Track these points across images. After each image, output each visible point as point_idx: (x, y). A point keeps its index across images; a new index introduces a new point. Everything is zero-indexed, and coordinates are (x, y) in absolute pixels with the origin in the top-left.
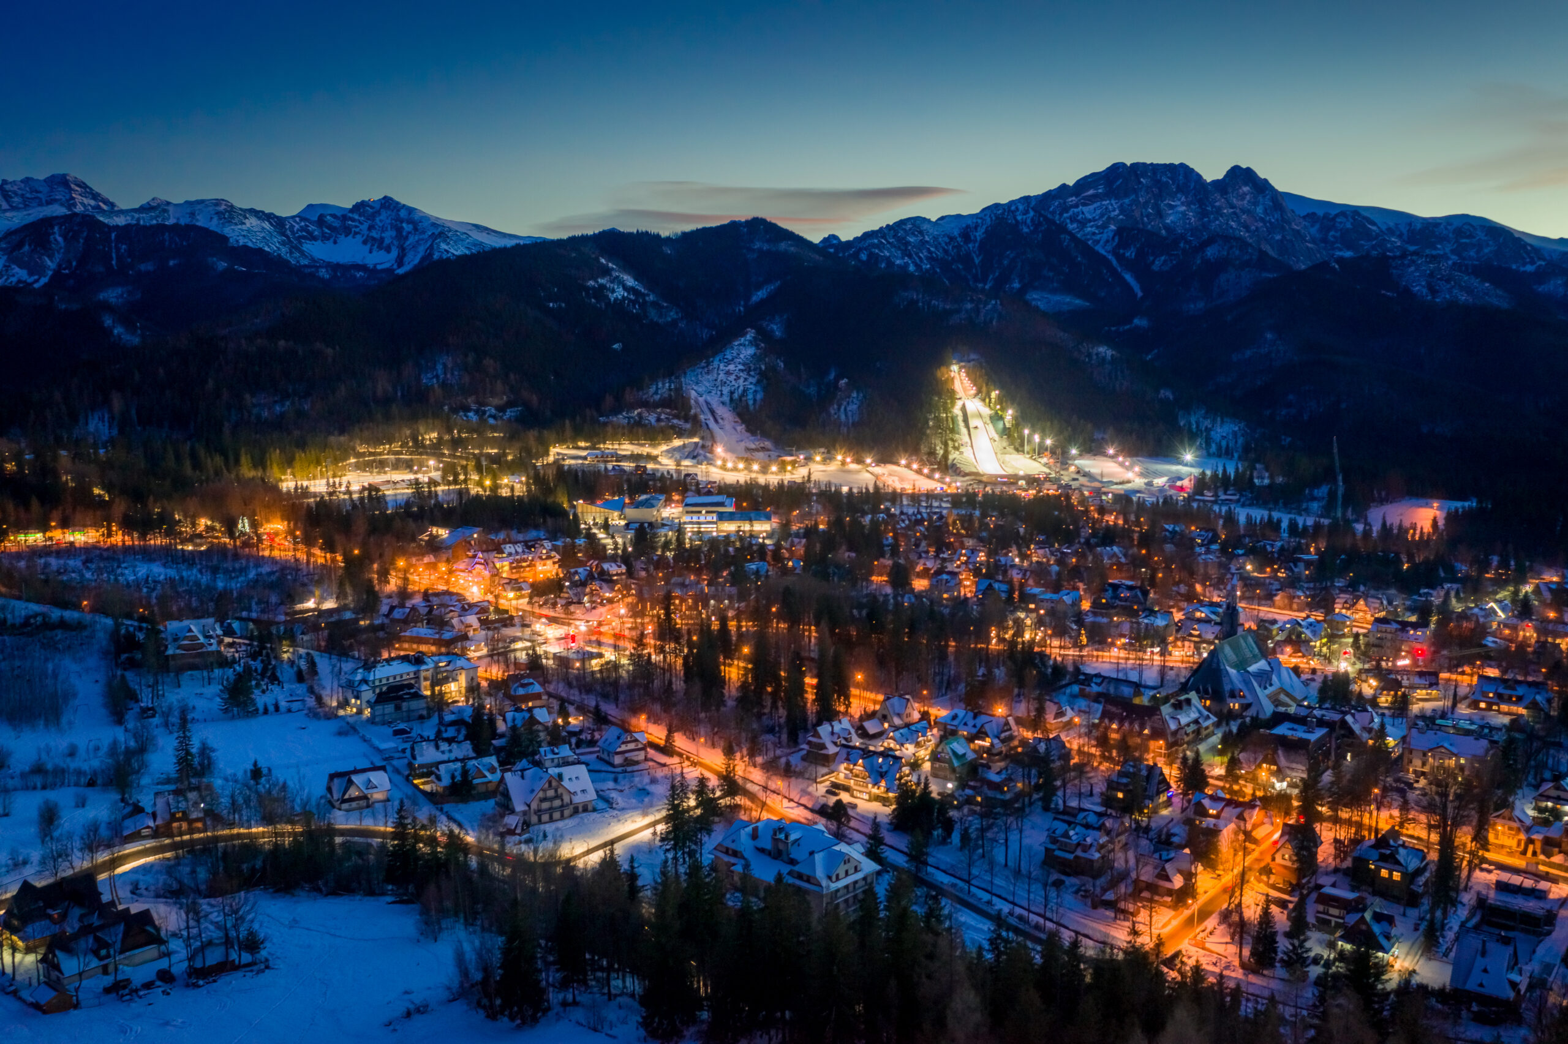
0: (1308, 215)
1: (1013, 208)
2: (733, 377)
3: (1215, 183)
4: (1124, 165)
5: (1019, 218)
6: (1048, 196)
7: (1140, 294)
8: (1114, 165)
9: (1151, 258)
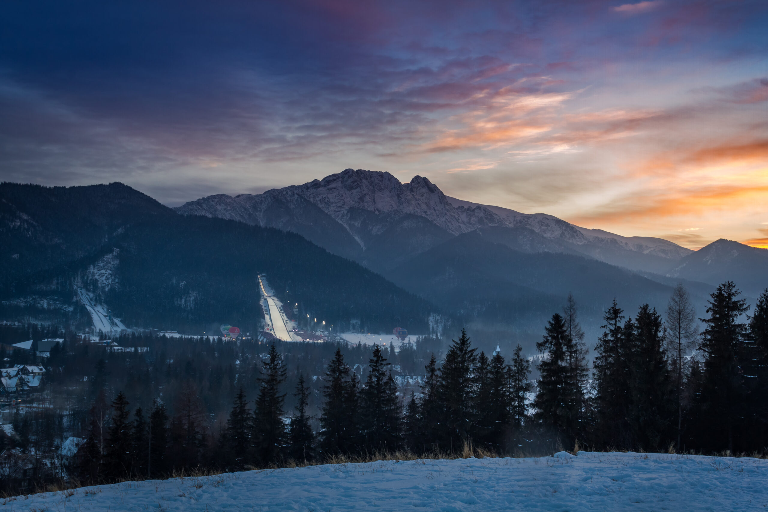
0: (459, 207)
1: (284, 193)
2: (104, 278)
3: (407, 185)
4: (353, 170)
5: (289, 199)
6: (306, 186)
7: (364, 249)
8: (346, 170)
9: (371, 227)
